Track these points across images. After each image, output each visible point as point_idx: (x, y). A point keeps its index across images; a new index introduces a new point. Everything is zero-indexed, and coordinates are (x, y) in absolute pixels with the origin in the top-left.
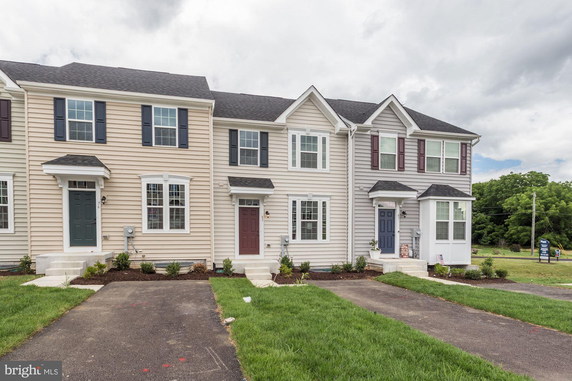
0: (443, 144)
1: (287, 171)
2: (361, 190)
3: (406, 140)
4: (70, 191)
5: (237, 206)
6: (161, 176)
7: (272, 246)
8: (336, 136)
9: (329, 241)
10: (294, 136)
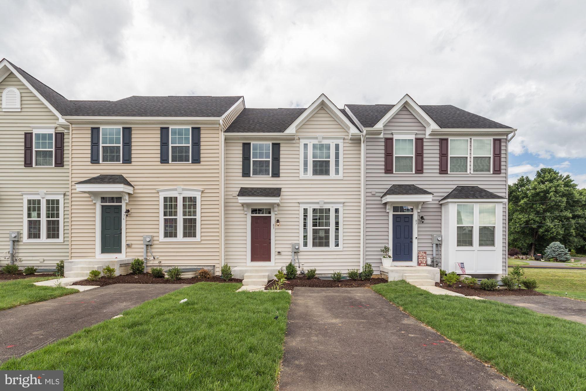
0: (471, 142)
1: (298, 179)
2: (374, 195)
3: (425, 140)
4: (102, 206)
5: (249, 215)
6: (176, 190)
7: (282, 253)
8: (350, 142)
9: (342, 248)
10: (306, 145)
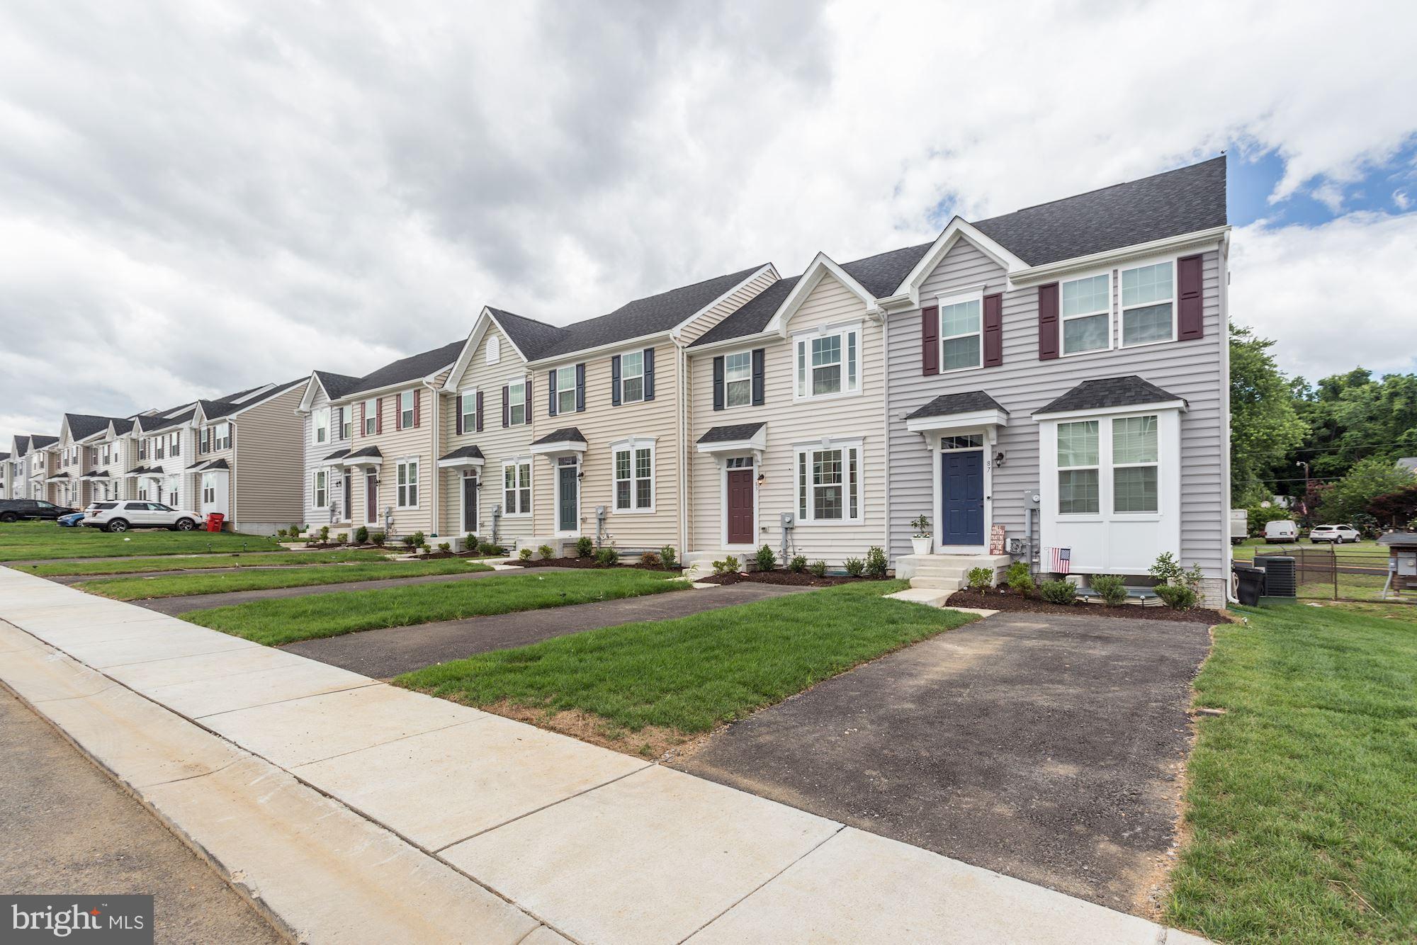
0: (1115, 278)
1: (790, 405)
3: (1005, 296)
4: (561, 469)
5: (724, 470)
6: (626, 441)
7: (771, 530)
9: (863, 520)
10: (802, 345)
